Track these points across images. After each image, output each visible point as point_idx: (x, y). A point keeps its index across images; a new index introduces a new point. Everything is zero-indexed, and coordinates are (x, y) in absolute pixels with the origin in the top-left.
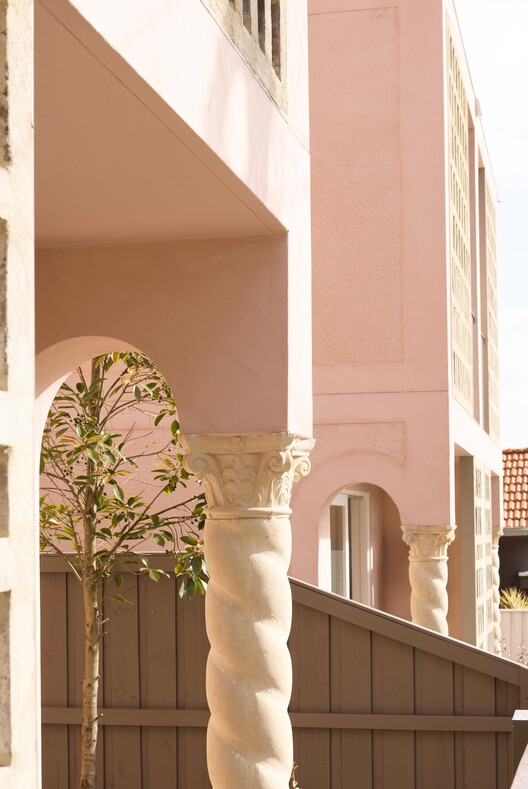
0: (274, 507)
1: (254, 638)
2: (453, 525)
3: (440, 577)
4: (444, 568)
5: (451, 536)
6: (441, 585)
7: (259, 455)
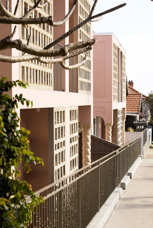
0: (89, 131)
1: (87, 144)
2: (113, 123)
3: (110, 131)
4: (111, 130)
5: (112, 125)
6: (110, 132)
7: (88, 126)
